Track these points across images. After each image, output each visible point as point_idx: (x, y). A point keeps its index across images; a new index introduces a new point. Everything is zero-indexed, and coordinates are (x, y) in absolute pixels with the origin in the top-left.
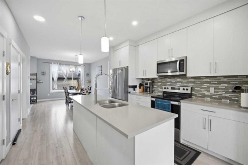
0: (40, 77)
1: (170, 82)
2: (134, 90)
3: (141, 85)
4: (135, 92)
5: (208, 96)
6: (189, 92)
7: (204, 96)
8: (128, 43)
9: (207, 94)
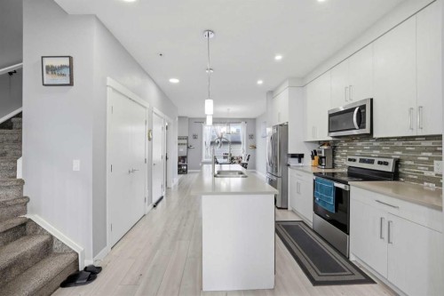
0: (191, 141)
1: (362, 148)
2: (300, 162)
3: (314, 153)
4: (301, 164)
5: (430, 180)
6: (390, 169)
7: (422, 179)
8: (286, 84)
9: (427, 173)
